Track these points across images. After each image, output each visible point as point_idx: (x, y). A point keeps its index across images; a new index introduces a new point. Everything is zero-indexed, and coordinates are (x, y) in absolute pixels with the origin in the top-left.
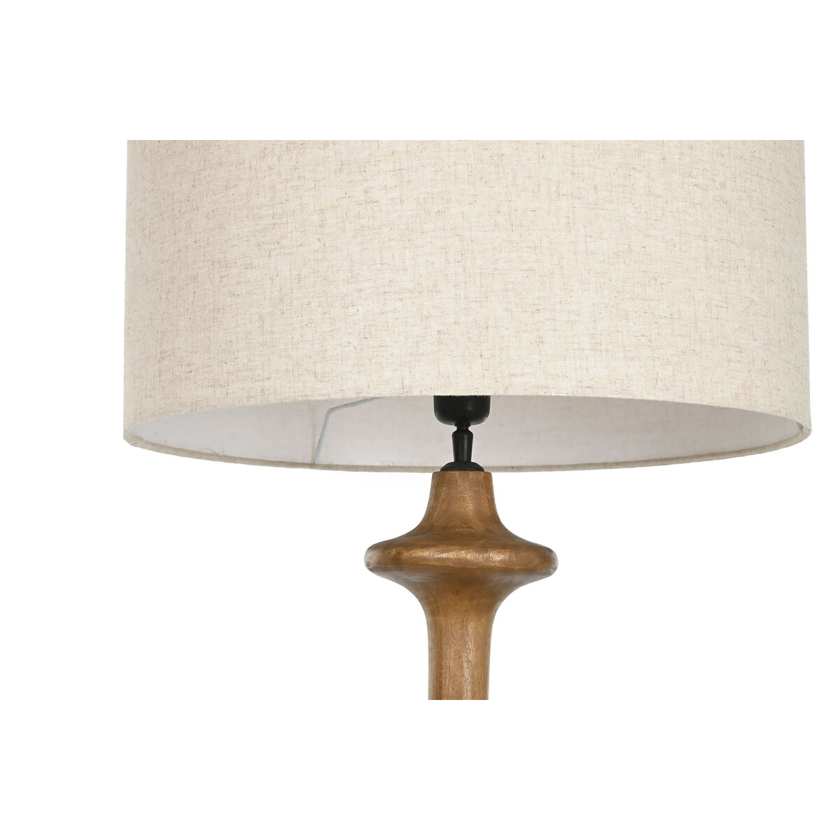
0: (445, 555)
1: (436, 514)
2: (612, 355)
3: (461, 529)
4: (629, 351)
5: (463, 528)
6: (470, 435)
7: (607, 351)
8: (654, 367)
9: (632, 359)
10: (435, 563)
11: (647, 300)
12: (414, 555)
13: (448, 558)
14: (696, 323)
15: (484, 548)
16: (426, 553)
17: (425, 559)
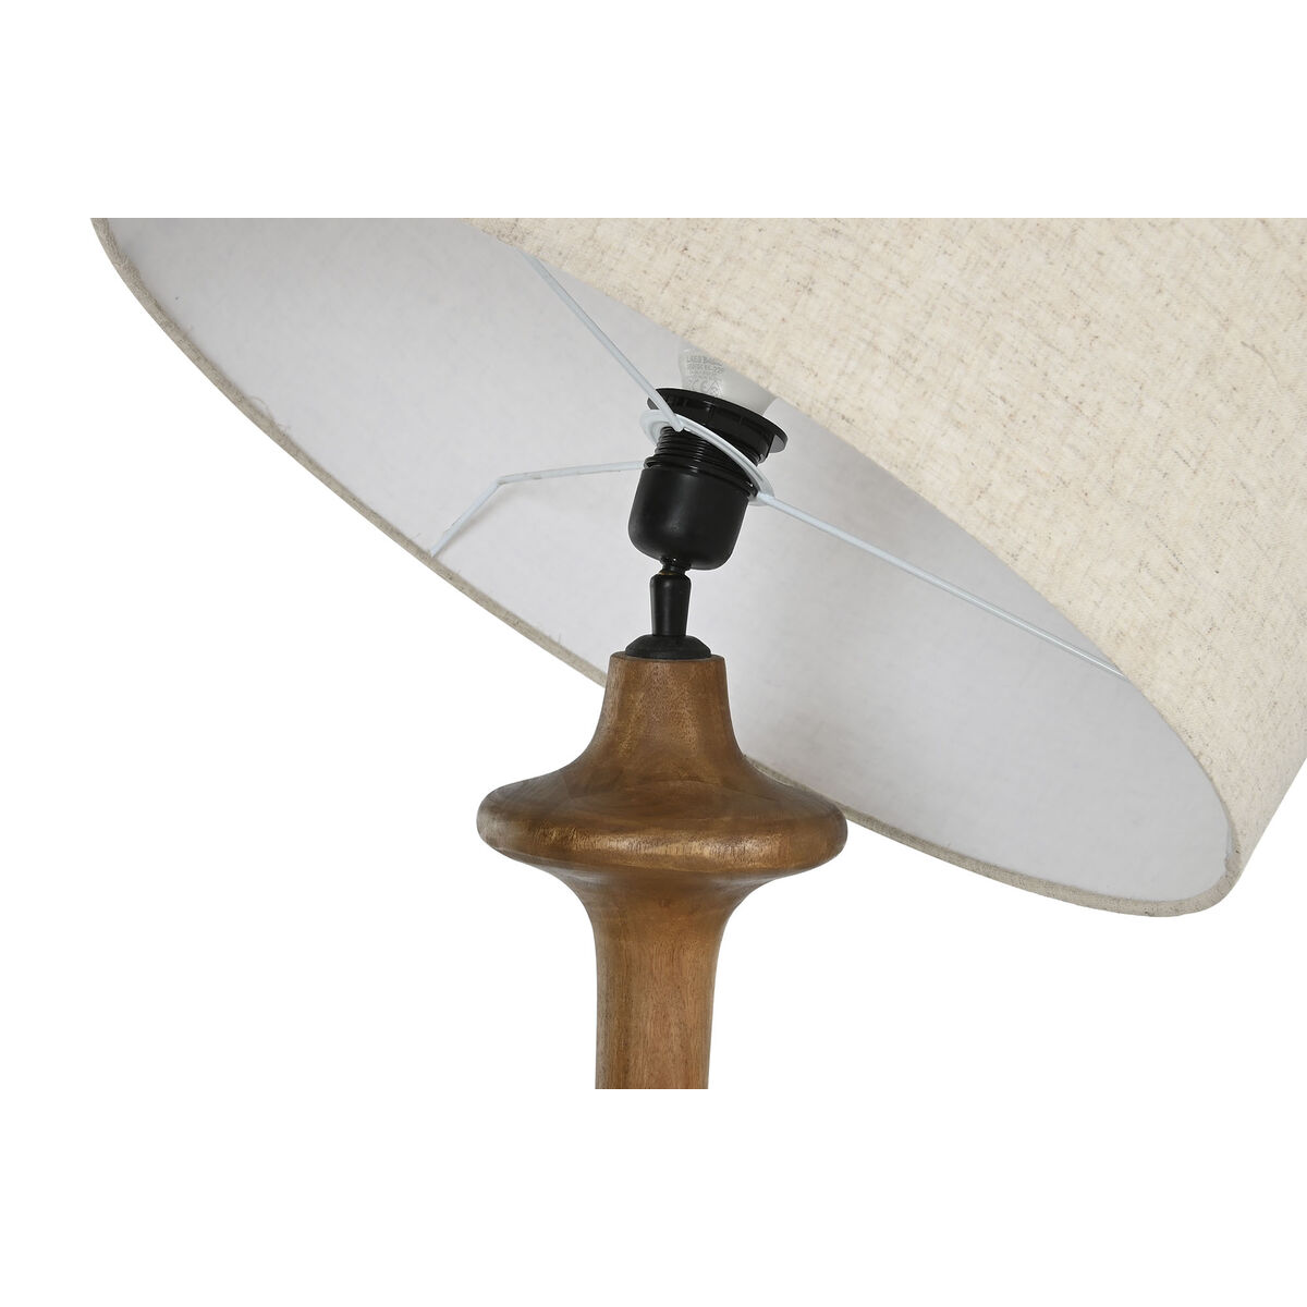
0: (660, 850)
1: (624, 745)
2: (925, 393)
3: (679, 783)
4: (961, 407)
5: (680, 778)
6: (687, 582)
7: (920, 380)
8: (991, 467)
9: (958, 425)
10: (640, 864)
11: (1049, 345)
12: (598, 846)
13: (666, 856)
14: (1118, 452)
15: (734, 833)
16: (622, 844)
17: (619, 854)
